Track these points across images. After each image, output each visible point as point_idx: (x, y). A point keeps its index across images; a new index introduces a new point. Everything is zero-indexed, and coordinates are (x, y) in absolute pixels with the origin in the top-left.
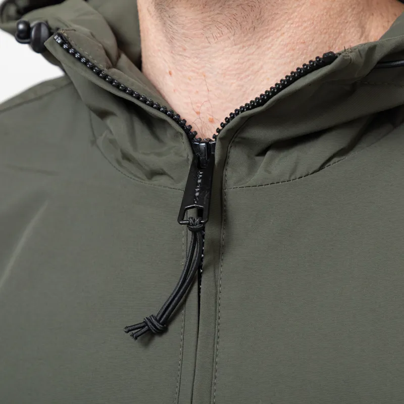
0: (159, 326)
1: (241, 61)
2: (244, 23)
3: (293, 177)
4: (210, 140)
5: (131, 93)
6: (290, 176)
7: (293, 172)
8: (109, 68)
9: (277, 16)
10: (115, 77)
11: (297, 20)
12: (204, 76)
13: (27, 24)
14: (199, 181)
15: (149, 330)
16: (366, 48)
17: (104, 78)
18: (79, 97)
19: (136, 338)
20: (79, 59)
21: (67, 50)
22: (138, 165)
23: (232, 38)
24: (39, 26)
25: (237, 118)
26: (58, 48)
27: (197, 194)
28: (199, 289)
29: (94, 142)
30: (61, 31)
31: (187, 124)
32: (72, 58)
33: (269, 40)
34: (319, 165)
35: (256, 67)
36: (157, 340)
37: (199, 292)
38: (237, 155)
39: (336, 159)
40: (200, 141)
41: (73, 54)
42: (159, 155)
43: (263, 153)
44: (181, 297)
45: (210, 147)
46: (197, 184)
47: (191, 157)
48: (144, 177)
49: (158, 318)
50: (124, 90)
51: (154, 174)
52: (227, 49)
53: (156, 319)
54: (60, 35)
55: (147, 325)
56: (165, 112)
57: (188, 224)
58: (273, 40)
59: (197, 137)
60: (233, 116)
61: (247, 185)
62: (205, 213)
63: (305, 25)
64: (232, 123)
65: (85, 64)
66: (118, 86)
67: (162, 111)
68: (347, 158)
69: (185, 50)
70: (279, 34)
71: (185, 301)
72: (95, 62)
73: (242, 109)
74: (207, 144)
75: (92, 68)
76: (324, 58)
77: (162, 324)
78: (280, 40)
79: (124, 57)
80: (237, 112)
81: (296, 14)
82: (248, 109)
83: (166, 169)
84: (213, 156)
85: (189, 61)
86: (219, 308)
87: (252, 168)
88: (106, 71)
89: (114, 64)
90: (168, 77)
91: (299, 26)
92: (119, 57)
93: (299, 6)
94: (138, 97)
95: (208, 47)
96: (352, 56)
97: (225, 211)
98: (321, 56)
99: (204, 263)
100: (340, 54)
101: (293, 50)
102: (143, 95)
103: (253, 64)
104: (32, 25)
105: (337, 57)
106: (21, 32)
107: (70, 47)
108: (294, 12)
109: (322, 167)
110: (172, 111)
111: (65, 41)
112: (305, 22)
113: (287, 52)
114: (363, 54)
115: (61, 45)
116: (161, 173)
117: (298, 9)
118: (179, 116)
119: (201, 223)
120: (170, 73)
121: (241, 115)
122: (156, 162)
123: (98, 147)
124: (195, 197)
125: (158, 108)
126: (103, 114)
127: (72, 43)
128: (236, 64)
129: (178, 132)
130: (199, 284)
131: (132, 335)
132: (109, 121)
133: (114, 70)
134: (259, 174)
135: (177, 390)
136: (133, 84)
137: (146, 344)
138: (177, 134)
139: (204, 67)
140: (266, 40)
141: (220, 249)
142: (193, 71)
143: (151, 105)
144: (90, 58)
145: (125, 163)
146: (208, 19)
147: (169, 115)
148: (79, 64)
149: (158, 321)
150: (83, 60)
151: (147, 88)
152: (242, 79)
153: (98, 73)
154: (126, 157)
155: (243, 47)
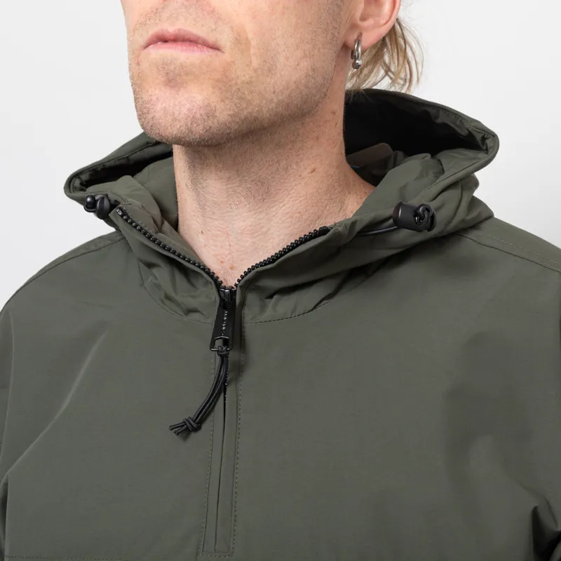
0: (195, 426)
1: (254, 224)
2: (256, 195)
3: (294, 315)
4: (232, 288)
5: (174, 253)
6: (292, 314)
7: (293, 311)
8: (156, 233)
9: (281, 192)
10: (162, 240)
11: (295, 195)
12: (227, 234)
13: (93, 197)
14: (225, 318)
15: (187, 428)
16: (350, 222)
17: (154, 241)
18: (130, 249)
19: (178, 434)
20: (135, 227)
21: (126, 220)
22: (178, 305)
23: (247, 206)
24: (102, 199)
25: (253, 272)
26: (120, 218)
27: (224, 328)
28: (225, 398)
29: (142, 285)
30: (120, 206)
31: (215, 276)
32: (129, 226)
33: (274, 209)
34: (313, 306)
35: (264, 230)
36: (193, 435)
37: (225, 400)
38: (252, 298)
39: (325, 302)
40: (225, 288)
41: (131, 223)
42: (193, 297)
43: (271, 297)
44: (211, 404)
45: (233, 293)
46: (224, 321)
47: (218, 299)
48: (182, 314)
49: (194, 419)
50: (169, 250)
51: (189, 311)
52: (244, 215)
53: (193, 420)
54: (121, 209)
55: (186, 424)
56: (199, 267)
57: (218, 351)
58: (277, 209)
59: (223, 285)
60: (250, 270)
61: (260, 320)
62: (230, 343)
63: (301, 199)
64: (249, 275)
65: (140, 230)
66: (164, 247)
67: (197, 266)
68: (332, 301)
69: (214, 213)
70: (281, 205)
71: (214, 406)
72: (147, 229)
73: (257, 266)
74: (230, 290)
75: (145, 234)
76: (320, 230)
77: (197, 423)
78: (282, 209)
79: (166, 223)
80: (253, 268)
81: (293, 191)
82: (261, 266)
83: (199, 309)
84: (235, 300)
85: (216, 223)
86: (239, 412)
87: (263, 308)
88: (155, 236)
89: (160, 230)
90: (200, 235)
91: (296, 200)
92: (163, 223)
93: (296, 185)
94: (179, 256)
95: (230, 212)
96: (340, 229)
97: (244, 340)
98: (318, 229)
99: (228, 379)
100: (332, 228)
101: (292, 217)
102: (183, 253)
103: (262, 227)
104: (97, 198)
105: (329, 230)
106: (88, 203)
107: (129, 218)
108: (292, 189)
109: (315, 307)
110: (204, 266)
111: (124, 213)
112: (300, 197)
113: (287, 219)
114: (348, 228)
115: (122, 216)
116: (195, 311)
117: (296, 187)
118: (209, 269)
119: (227, 350)
120: (202, 232)
121: (256, 270)
122: (192, 303)
123: (145, 289)
124: (222, 331)
125: (194, 264)
126: (150, 265)
127: (129, 214)
128: (250, 226)
129: (208, 281)
130: (225, 394)
131: (175, 432)
132: (155, 271)
133: (160, 234)
134: (269, 312)
135: (208, 473)
136: (174, 245)
137: (185, 438)
138: (207, 282)
139: (227, 227)
140: (272, 209)
141: (240, 369)
142: (219, 230)
143: (189, 261)
144: (143, 225)
145: (167, 302)
146: (231, 190)
147: (202, 269)
148: (135, 230)
149: (194, 422)
150: (138, 228)
151: (185, 248)
152: (255, 237)
153: (149, 238)
154: (168, 298)
155: (256, 213)
